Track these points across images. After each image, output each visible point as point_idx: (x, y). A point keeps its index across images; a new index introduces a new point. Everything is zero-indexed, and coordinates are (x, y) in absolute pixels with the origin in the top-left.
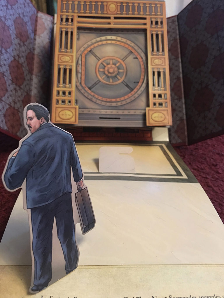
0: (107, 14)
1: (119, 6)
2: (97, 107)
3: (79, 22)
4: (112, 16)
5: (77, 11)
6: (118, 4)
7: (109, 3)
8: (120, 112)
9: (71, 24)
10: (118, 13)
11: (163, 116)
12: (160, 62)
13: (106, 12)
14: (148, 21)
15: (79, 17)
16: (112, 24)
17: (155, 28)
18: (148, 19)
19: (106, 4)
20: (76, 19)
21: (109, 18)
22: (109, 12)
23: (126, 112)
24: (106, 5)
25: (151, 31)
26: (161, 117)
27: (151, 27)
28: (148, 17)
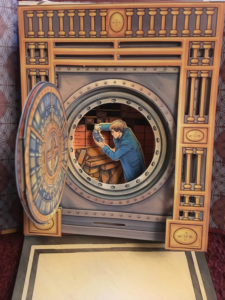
0: (107, 36)
1: (129, 18)
2: (90, 206)
3: (57, 56)
4: (116, 41)
5: (52, 33)
6: (128, 14)
7: (111, 12)
8: (125, 216)
9: (44, 60)
10: (127, 33)
11: (194, 235)
12: (199, 136)
13: (105, 33)
14: (183, 50)
15: (57, 44)
16: (115, 57)
17: (197, 64)
18: (184, 45)
19: (105, 14)
20: (53, 50)
21: (111, 45)
22: (111, 33)
23: (134, 217)
24: (105, 17)
25: (189, 72)
26: (190, 237)
27: (189, 63)
28: (185, 40)
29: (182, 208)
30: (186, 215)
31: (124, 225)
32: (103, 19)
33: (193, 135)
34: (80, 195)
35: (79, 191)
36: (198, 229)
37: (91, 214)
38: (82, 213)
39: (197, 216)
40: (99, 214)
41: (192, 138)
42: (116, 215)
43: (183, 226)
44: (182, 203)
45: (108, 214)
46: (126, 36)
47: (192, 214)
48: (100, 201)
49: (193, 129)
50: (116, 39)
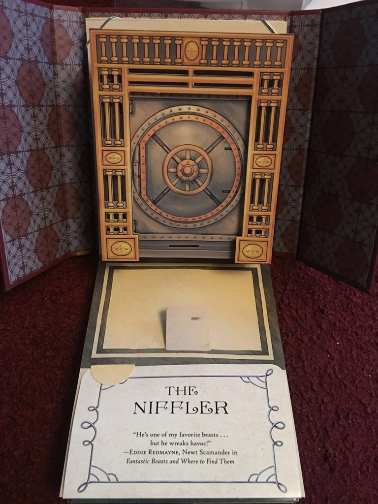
0: (182, 64)
1: (204, 47)
2: (165, 230)
3: (132, 83)
4: (191, 69)
5: (127, 59)
6: (203, 43)
7: (186, 41)
8: (200, 238)
9: (118, 87)
10: (202, 61)
11: (260, 250)
12: (267, 162)
13: (180, 61)
14: (255, 81)
15: (132, 71)
16: (190, 85)
17: (267, 94)
18: (255, 75)
19: (180, 42)
20: (127, 77)
21: (185, 73)
22: (186, 61)
23: (208, 238)
24: (180, 45)
25: (259, 101)
26: (257, 251)
27: (260, 93)
28: (256, 71)
29: (250, 227)
30: (254, 233)
31: (198, 246)
32: (178, 46)
33: (262, 161)
34: (156, 220)
35: (155, 216)
36: (263, 245)
37: (166, 237)
38: (158, 237)
39: (263, 233)
40: (175, 237)
41: (261, 164)
42: (191, 237)
43: (251, 243)
44: (251, 223)
45: (183, 237)
46: (200, 64)
47: (258, 232)
48: (175, 225)
49: (262, 156)
50: (191, 67)
